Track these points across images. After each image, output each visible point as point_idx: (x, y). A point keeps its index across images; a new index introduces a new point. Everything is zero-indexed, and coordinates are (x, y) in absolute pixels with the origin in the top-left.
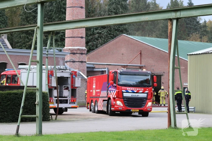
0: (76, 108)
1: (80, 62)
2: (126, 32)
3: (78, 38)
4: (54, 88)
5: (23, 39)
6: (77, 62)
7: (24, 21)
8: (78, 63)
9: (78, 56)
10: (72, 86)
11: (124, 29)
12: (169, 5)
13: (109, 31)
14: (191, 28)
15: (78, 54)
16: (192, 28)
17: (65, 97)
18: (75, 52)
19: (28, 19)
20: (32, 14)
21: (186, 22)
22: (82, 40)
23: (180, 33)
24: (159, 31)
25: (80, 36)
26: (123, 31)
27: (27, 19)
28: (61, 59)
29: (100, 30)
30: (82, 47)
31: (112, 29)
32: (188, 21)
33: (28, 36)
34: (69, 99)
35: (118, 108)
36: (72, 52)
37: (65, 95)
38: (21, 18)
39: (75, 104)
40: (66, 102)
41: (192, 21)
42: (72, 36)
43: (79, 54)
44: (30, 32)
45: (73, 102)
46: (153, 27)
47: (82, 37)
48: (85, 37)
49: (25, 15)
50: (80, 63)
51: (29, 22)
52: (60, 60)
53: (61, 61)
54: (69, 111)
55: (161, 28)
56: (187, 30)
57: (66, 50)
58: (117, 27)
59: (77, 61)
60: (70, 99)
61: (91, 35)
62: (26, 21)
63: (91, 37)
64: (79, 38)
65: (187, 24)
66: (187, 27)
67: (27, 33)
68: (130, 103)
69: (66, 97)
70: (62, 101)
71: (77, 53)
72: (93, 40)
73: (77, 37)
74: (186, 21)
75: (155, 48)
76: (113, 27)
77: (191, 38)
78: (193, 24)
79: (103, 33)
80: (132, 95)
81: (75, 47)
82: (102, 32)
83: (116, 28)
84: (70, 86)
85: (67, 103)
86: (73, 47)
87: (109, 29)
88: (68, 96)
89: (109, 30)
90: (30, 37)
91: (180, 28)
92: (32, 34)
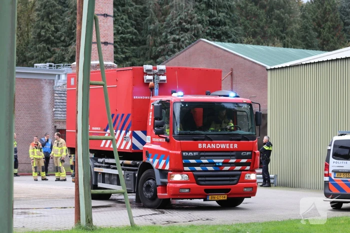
2: (226, 38)
5: (40, 52)
7: (43, 20)
11: (222, 32)
13: (194, 37)
19: (50, 16)
20: (57, 7)
22: (106, 47)
24: (292, 36)
25: (103, 40)
26: (221, 37)
27: (48, 17)
28: (46, 82)
29: (178, 35)
30: (106, 61)
31: (201, 32)
32: (347, 20)
33: (50, 46)
38: (38, 15)
44: (53, 40)
49: (44, 8)
51: (52, 21)
52: (44, 84)
53: (46, 86)
58: (210, 30)
61: (161, 44)
62: (46, 21)
63: (162, 47)
65: (346, 24)
66: (345, 30)
72: (165, 53)
73: (95, 43)
75: (256, 63)
76: (201, 29)
79: (183, 39)
81: (93, 60)
82: (182, 37)
83: (208, 31)
87: (195, 33)
89: (194, 35)
90: (53, 48)
91: (333, 31)
92: (56, 43)
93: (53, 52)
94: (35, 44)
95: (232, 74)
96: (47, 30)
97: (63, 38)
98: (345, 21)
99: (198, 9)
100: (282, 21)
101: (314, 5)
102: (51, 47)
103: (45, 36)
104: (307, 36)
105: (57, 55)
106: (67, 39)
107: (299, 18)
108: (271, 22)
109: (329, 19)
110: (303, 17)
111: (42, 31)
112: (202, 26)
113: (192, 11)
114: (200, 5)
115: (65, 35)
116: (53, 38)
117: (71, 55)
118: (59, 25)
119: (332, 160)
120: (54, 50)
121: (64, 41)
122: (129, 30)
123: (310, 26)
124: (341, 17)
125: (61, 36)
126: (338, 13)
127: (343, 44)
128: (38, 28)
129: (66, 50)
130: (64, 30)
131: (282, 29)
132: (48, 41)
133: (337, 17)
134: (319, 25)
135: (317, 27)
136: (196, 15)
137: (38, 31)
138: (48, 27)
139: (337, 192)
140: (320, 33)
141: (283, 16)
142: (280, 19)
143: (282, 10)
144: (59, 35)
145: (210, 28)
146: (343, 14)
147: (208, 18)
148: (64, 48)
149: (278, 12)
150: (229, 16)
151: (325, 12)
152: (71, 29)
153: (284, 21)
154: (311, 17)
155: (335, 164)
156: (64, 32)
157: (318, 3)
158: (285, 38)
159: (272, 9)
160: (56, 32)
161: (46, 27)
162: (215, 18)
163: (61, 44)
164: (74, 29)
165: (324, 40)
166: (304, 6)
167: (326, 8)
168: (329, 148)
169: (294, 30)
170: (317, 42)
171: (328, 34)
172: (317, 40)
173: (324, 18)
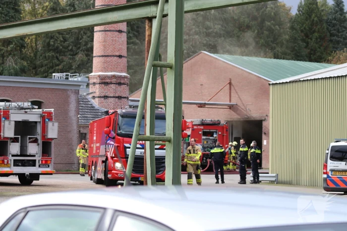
0: (51, 174)
1: (117, 97)
3: (113, 58)
4: (12, 140)
5: (49, 60)
6: (111, 97)
8: (112, 99)
9: (113, 87)
10: (44, 137)
12: (301, 3)
13: (191, 47)
14: (338, 42)
15: (113, 85)
16: (341, 41)
17: (30, 156)
18: (108, 81)
21: (330, 33)
22: (120, 60)
23: (318, 50)
24: (281, 46)
25: (117, 54)
28: (72, 92)
30: (120, 73)
31: (198, 43)
32: (334, 31)
34: (38, 158)
35: (117, 174)
36: (104, 81)
37: (31, 152)
39: (49, 167)
40: (33, 163)
41: (340, 30)
42: (104, 55)
43: (115, 85)
45: (46, 164)
46: (272, 41)
47: (121, 56)
48: (126, 55)
50: (117, 99)
52: (70, 93)
53: (72, 95)
54: (43, 180)
55: (284, 42)
56: (331, 45)
57: (94, 78)
59: (112, 95)
60: (40, 158)
64: (115, 58)
65: (332, 35)
66: (331, 41)
67: (56, 51)
68: (138, 165)
69: (34, 156)
70: (25, 163)
71: (111, 83)
73: (110, 56)
74: (331, 31)
76: (198, 40)
77: (334, 59)
78: (342, 35)
80: (141, 153)
81: (109, 72)
83: (205, 42)
84: (39, 137)
85: (34, 165)
86: (105, 72)
88: (37, 154)
89: (192, 45)
90: (61, 57)
91: (320, 42)
92: (64, 52)
93: (61, 61)
94: (44, 53)
95: (230, 84)
96: (56, 40)
97: (70, 48)
98: (331, 32)
99: (196, 21)
100: (273, 33)
101: (302, 17)
102: (60, 55)
103: (53, 46)
104: (295, 46)
105: (65, 63)
106: (74, 48)
107: (288, 30)
108: (263, 33)
109: (317, 30)
110: (292, 28)
111: (51, 41)
112: (199, 37)
113: (190, 23)
114: (197, 18)
115: (72, 44)
116: (61, 47)
117: (78, 64)
118: (67, 36)
119: (329, 161)
120: (62, 59)
121: (71, 50)
122: (131, 41)
123: (299, 37)
124: (327, 28)
125: (69, 46)
126: (324, 25)
127: (329, 54)
128: (47, 38)
129: (73, 59)
130: (71, 40)
131: (272, 39)
132: (56, 50)
133: (323, 28)
134: (307, 36)
135: (304, 38)
136: (194, 27)
137: (48, 40)
138: (57, 37)
139: (333, 186)
140: (307, 43)
141: (273, 28)
142: (271, 30)
143: (272, 21)
144: (67, 45)
145: (207, 39)
146: (329, 25)
147: (205, 30)
148: (71, 57)
149: (269, 23)
150: (224, 28)
151: (313, 24)
152: (78, 39)
153: (274, 32)
154: (300, 28)
155: (332, 165)
156: (72, 42)
157: (306, 15)
158: (275, 48)
159: (263, 21)
160: (64, 42)
161: (55, 37)
162: (211, 30)
163: (68, 53)
164: (81, 39)
165: (312, 50)
166: (293, 19)
167: (313, 20)
168: (327, 152)
169: (284, 41)
170: (305, 52)
171: (315, 44)
172: (305, 50)
173: (312, 29)
